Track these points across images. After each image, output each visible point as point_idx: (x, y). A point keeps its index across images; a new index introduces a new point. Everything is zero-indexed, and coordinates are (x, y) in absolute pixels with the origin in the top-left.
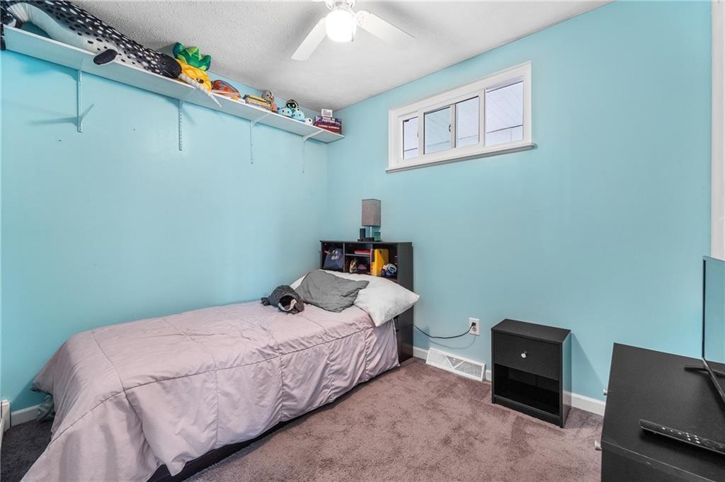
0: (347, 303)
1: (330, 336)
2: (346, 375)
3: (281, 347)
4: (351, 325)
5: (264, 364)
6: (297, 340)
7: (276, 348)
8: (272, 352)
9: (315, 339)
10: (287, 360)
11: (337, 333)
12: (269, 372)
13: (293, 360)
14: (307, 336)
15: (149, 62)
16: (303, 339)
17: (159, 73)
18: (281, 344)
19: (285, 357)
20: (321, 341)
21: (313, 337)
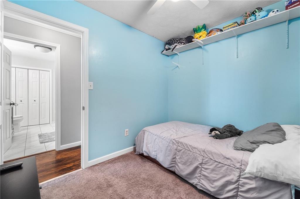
0: (249, 148)
1: (207, 154)
2: (213, 184)
3: (179, 143)
4: (228, 159)
5: (171, 145)
6: (187, 144)
7: (177, 142)
8: (175, 143)
9: (196, 150)
10: (179, 149)
11: (213, 156)
12: (172, 149)
13: (182, 151)
14: (193, 146)
15: (183, 42)
16: (190, 146)
17: (187, 44)
18: (179, 142)
19: (179, 148)
20: (199, 152)
21: (195, 148)
